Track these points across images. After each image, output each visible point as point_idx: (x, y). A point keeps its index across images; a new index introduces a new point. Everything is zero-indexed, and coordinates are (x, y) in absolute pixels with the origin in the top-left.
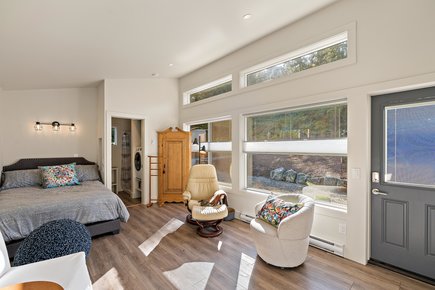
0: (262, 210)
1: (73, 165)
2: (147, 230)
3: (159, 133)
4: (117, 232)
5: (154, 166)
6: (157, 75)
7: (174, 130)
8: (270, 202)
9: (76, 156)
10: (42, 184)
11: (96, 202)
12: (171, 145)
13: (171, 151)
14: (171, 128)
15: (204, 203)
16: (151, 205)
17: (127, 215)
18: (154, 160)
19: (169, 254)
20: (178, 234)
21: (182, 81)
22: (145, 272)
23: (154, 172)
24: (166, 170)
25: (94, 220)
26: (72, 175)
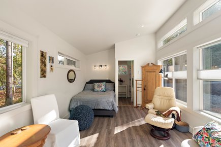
0: (197, 134)
1: (104, 83)
2: (125, 120)
3: (142, 67)
4: (112, 117)
5: (140, 86)
6: (139, 34)
7: (150, 65)
8: (208, 129)
9: (107, 79)
10: (93, 90)
11: (103, 100)
12: (149, 74)
13: (149, 77)
14: (148, 64)
15: (159, 113)
16: (137, 107)
17: (117, 109)
18: (140, 82)
19: (125, 138)
20: (139, 129)
21: (157, 33)
22: (107, 142)
23: (140, 89)
24: (146, 88)
25: (101, 108)
26: (103, 87)
